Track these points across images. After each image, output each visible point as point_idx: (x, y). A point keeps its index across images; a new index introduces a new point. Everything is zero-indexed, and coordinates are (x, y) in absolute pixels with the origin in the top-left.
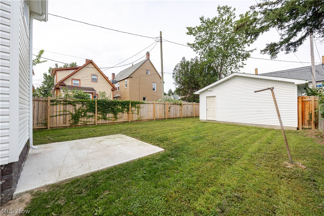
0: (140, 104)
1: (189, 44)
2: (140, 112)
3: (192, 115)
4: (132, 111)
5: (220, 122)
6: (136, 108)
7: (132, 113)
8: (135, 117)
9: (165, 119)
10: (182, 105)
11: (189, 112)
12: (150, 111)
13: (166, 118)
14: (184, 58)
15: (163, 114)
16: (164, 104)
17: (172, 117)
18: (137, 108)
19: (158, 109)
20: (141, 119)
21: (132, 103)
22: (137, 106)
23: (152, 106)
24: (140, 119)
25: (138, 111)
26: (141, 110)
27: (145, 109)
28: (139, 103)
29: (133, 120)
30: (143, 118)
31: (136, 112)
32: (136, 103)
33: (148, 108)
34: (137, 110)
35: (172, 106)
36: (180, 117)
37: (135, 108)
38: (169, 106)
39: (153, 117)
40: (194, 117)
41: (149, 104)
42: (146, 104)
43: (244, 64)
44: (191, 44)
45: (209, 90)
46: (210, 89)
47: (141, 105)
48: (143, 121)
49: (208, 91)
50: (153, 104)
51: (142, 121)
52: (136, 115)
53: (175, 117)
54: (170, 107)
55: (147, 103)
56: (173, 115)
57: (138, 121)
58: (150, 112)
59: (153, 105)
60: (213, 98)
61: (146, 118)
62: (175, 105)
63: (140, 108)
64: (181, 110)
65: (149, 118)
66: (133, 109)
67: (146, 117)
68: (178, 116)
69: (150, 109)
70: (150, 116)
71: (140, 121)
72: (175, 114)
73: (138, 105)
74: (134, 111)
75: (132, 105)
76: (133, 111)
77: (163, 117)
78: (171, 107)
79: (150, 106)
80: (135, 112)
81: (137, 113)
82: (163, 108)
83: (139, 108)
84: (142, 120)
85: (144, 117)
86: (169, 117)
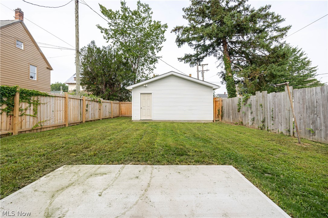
0: (39, 97)
1: (99, 27)
2: (39, 113)
3: (110, 116)
4: (21, 110)
5: (156, 121)
6: (30, 103)
7: (21, 115)
8: (28, 123)
9: (81, 122)
10: (101, 102)
11: (107, 112)
12: (59, 110)
13: (84, 122)
14: (93, 42)
15: (79, 114)
16: (81, 100)
17: (90, 119)
18: (32, 105)
19: (72, 107)
20: (41, 125)
21: (22, 92)
22: (34, 101)
23: (61, 101)
24: (39, 125)
25: (35, 111)
26: (41, 109)
27: (49, 106)
28: (38, 94)
29: (24, 128)
30: (45, 125)
31: (30, 112)
32: (32, 94)
33: (55, 104)
34: (32, 107)
35: (90, 103)
36: (99, 119)
37: (28, 105)
38: (87, 102)
39: (63, 121)
40: (112, 118)
41: (56, 98)
42: (51, 98)
43: (155, 67)
44: (103, 28)
45: (144, 85)
46: (147, 85)
47: (42, 100)
48: (45, 130)
49: (143, 87)
50: (63, 98)
51: (43, 130)
52: (31, 118)
53: (93, 119)
54: (87, 105)
55: (54, 95)
56: (91, 116)
57: (35, 131)
58: (59, 112)
59: (64, 101)
60: (149, 95)
61: (52, 123)
62: (93, 102)
63: (40, 104)
64: (100, 109)
65: (57, 123)
66: (24, 105)
67: (51, 121)
68: (97, 117)
69: (59, 107)
70: (59, 119)
71: (39, 131)
72: (93, 114)
73: (36, 99)
74: (26, 109)
75: (22, 98)
76: (24, 111)
77: (79, 121)
78: (89, 105)
79: (59, 101)
80: (28, 112)
81: (32, 114)
82: (79, 106)
83: (37, 104)
84: (43, 127)
85: (48, 122)
86: (86, 120)
